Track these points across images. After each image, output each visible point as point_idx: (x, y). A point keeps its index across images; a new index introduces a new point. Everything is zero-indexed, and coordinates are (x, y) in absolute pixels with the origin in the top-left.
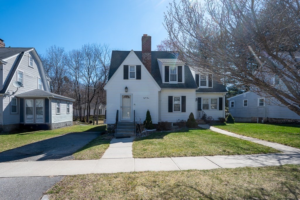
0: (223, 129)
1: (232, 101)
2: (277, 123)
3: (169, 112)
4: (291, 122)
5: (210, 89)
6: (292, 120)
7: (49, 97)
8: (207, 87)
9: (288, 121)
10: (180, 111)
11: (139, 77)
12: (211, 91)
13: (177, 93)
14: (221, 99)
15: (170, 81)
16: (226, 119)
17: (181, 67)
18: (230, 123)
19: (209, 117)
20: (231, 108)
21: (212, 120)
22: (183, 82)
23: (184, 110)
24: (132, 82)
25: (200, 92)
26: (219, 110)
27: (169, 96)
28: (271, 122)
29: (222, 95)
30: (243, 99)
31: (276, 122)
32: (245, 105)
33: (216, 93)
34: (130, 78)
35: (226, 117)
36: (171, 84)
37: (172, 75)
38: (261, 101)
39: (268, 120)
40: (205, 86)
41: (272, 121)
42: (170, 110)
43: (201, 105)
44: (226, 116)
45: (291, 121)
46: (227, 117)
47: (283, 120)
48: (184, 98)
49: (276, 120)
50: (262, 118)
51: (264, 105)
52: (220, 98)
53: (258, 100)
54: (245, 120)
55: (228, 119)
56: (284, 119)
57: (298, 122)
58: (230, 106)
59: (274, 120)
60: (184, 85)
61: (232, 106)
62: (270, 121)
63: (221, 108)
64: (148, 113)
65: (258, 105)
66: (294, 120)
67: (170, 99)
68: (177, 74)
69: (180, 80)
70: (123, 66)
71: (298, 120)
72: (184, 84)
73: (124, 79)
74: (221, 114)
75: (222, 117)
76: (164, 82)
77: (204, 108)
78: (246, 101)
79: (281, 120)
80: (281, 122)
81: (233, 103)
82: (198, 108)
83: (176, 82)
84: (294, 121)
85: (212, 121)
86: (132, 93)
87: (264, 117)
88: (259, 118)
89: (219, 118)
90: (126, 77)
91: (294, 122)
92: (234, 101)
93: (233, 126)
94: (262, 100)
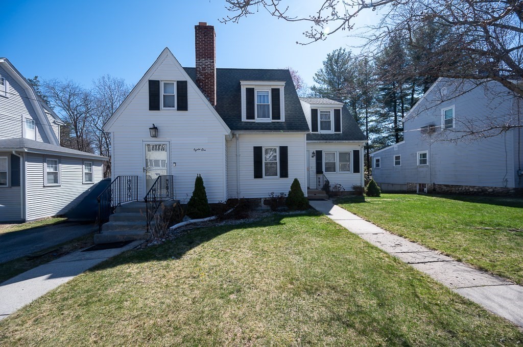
0: (355, 214)
1: (377, 158)
2: (451, 192)
3: (255, 178)
4: (475, 192)
5: (337, 136)
6: (476, 188)
7: (16, 152)
8: (332, 131)
9: (469, 189)
10: (277, 175)
11: (183, 105)
12: (338, 139)
13: (271, 141)
14: (356, 153)
15: (258, 117)
16: (366, 189)
17: (278, 90)
18: (373, 196)
19: (336, 186)
20: (375, 169)
21: (342, 190)
22: (283, 119)
23: (284, 174)
24: (167, 116)
25: (318, 141)
26: (354, 172)
27: (254, 147)
28: (440, 191)
29: (358, 146)
30: (394, 154)
31: (448, 191)
32: (397, 163)
33: (347, 141)
34: (163, 108)
35: (365, 185)
36: (258, 123)
37: (261, 105)
38: (422, 156)
39: (434, 188)
40: (328, 130)
41: (442, 189)
42: (258, 174)
43: (321, 164)
44: (366, 183)
45: (475, 190)
46: (368, 186)
47: (460, 189)
48: (284, 151)
49: (448, 189)
50: (425, 184)
51: (428, 164)
52: (354, 151)
53: (417, 156)
54: (398, 188)
55: (369, 188)
56: (462, 186)
57: (487, 192)
58: (375, 167)
59: (445, 188)
60: (285, 125)
61: (378, 165)
62: (438, 190)
63: (357, 169)
64: (199, 181)
65: (418, 163)
66: (481, 188)
67: (258, 151)
68: (270, 103)
69: (276, 115)
70: (148, 82)
71: (488, 188)
72: (283, 123)
73: (150, 110)
74: (357, 179)
75: (359, 185)
76: (244, 118)
77: (327, 170)
78: (397, 158)
79: (457, 189)
80: (457, 192)
81: (378, 161)
82: (316, 169)
83: (269, 120)
84: (480, 190)
85: (342, 192)
86: (168, 139)
87: (428, 182)
88: (420, 184)
89: (355, 188)
90: (154, 105)
91: (480, 192)
92: (379, 158)
93: (378, 204)
94: (424, 155)
